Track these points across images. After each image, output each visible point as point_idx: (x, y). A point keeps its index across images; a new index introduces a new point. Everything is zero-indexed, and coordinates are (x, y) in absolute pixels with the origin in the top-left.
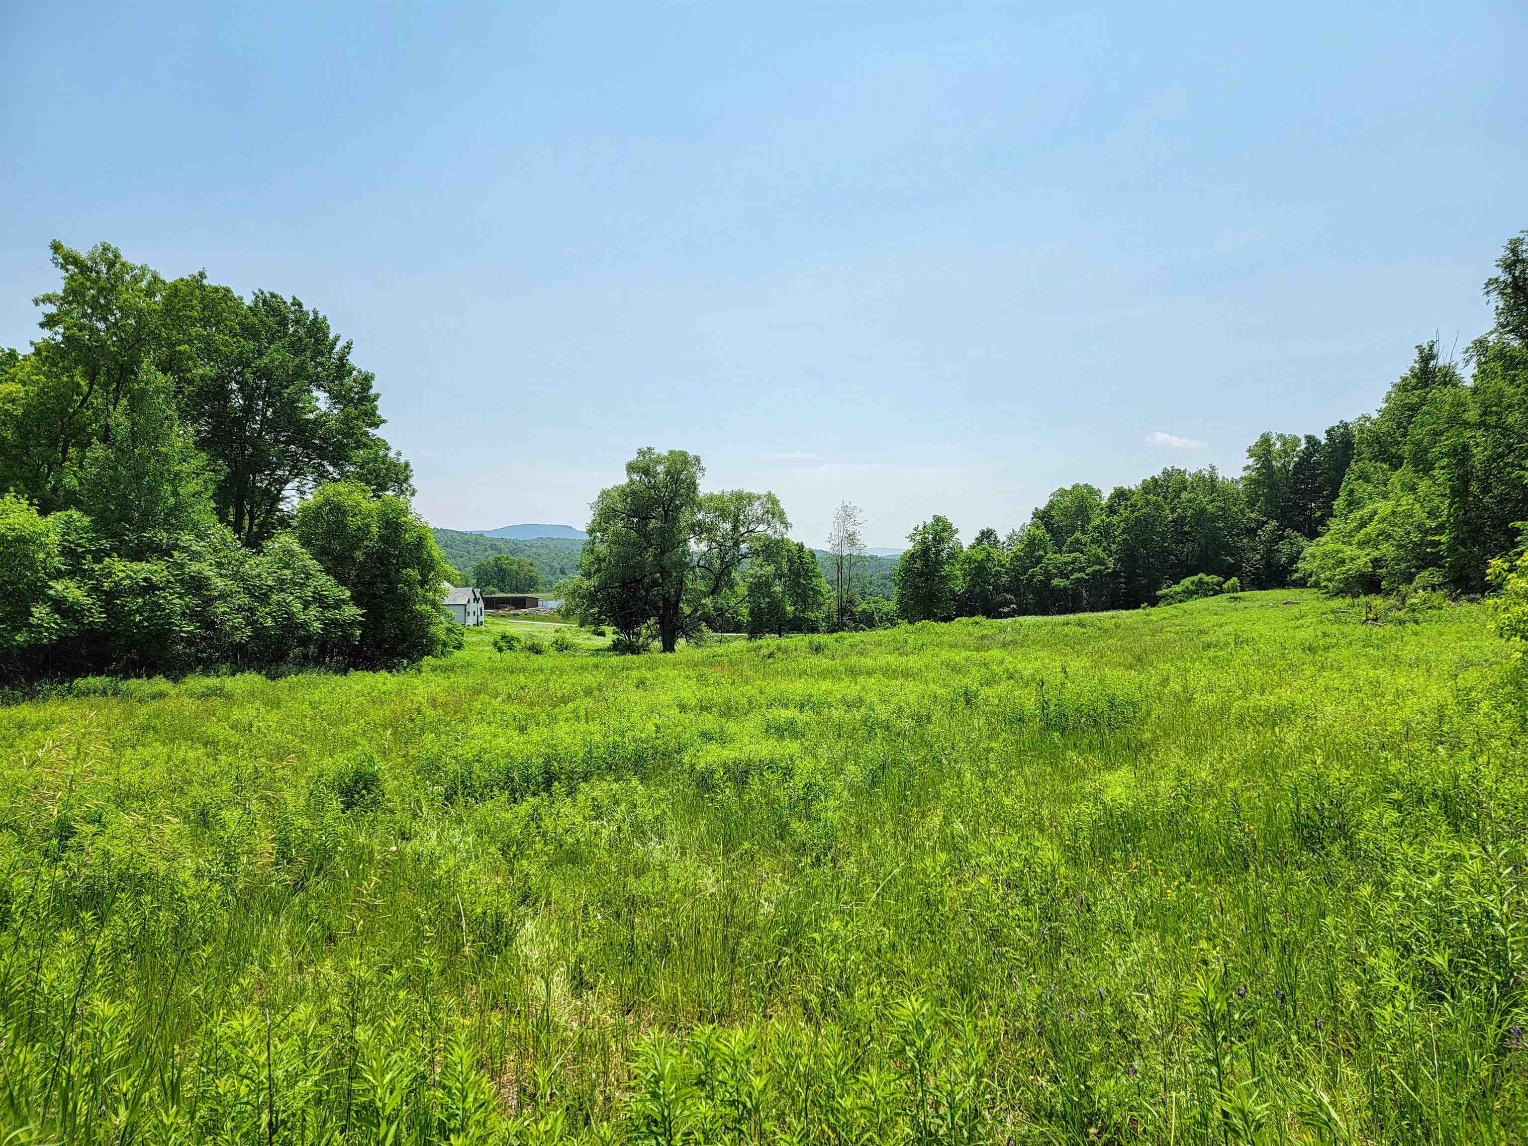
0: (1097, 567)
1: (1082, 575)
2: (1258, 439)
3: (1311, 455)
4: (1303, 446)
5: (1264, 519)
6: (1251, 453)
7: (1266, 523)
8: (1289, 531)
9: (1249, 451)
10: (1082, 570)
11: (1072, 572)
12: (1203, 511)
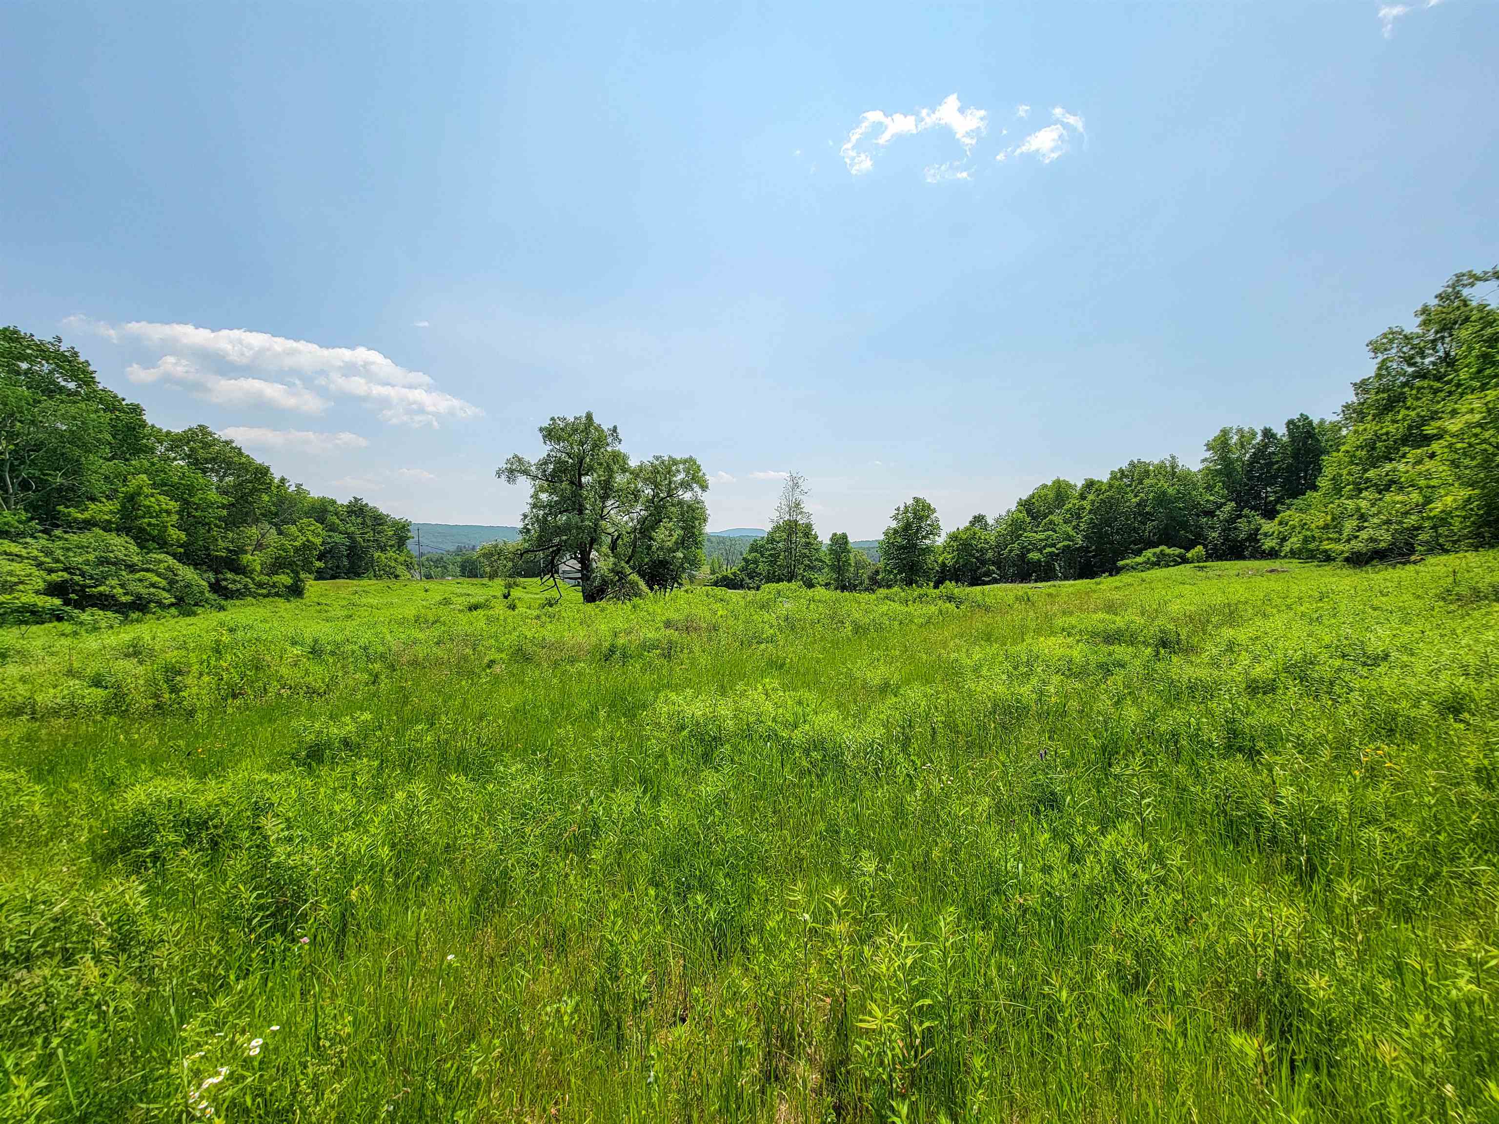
0: (1066, 543)
1: (1053, 549)
2: (1217, 433)
3: (1266, 446)
4: (1259, 438)
5: (1223, 501)
6: (1209, 447)
7: (1225, 504)
8: (1246, 511)
9: (1207, 445)
10: (1054, 545)
11: (1045, 547)
12: (1164, 493)
